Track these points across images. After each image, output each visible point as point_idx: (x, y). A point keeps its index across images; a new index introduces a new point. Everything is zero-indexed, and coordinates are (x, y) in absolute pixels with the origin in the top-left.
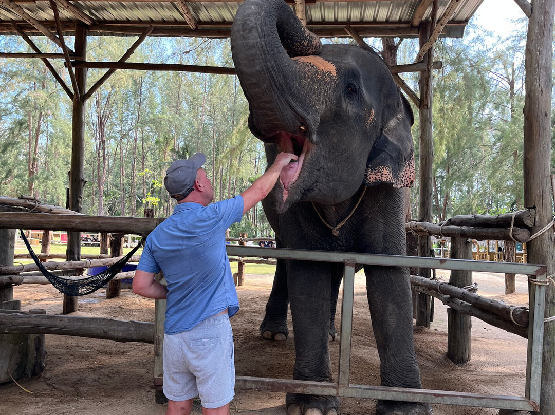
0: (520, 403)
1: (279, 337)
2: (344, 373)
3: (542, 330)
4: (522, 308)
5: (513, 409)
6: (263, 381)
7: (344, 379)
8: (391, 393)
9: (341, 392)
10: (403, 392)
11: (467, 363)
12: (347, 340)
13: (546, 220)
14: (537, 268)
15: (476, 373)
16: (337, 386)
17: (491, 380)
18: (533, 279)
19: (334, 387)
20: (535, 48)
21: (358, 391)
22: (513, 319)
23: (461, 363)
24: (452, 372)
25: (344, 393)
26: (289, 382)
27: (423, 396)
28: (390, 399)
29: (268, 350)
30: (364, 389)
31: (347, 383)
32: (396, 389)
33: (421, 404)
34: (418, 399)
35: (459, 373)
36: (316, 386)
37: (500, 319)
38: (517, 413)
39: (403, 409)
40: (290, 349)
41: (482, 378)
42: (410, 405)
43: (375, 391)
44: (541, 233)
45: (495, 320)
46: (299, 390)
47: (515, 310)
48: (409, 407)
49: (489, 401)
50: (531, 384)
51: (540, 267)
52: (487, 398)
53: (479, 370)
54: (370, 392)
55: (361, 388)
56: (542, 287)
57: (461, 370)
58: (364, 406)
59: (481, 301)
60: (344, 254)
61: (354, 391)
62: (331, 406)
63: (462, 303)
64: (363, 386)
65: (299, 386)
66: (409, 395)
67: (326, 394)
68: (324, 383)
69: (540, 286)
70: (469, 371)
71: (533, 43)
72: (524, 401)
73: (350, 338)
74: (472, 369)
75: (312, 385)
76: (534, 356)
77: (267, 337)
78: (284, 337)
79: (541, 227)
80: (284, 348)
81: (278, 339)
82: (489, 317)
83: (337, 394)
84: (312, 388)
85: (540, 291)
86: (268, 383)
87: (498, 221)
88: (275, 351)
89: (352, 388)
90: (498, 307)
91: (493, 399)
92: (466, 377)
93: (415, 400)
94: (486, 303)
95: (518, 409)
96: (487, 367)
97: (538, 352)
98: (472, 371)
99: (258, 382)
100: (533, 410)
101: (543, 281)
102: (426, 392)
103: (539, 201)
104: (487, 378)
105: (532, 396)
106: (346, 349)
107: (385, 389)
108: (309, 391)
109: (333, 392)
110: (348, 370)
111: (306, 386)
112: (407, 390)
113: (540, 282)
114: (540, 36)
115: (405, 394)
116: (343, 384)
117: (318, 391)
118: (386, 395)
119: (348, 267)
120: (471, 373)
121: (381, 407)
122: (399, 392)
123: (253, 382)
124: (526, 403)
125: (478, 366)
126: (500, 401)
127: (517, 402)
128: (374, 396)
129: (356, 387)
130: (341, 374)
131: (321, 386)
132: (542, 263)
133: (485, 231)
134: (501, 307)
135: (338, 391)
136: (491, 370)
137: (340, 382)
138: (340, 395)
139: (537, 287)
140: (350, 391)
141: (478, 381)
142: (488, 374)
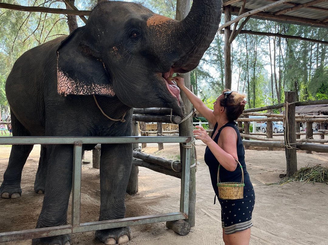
0: (179, 216)
1: (15, 196)
2: (77, 217)
3: (189, 173)
4: (177, 161)
5: (175, 220)
6: (16, 234)
7: (76, 221)
8: (107, 224)
9: (74, 230)
10: (114, 222)
11: (137, 193)
12: (78, 195)
13: (189, 111)
14: (187, 139)
15: (143, 199)
16: (71, 226)
17: (153, 202)
18: (184, 145)
19: (69, 228)
20: (182, 10)
21: (86, 228)
22: (173, 168)
23: (133, 194)
24: (130, 201)
25: (76, 230)
26: (37, 231)
27: (126, 223)
28: (107, 228)
29: (7, 206)
30: (90, 225)
31: (78, 223)
32: (110, 221)
33: (125, 227)
34: (123, 225)
35: (133, 200)
36: (57, 230)
37: (163, 168)
38: (177, 222)
39: (114, 233)
40: (25, 203)
41: (147, 201)
42: (119, 230)
43: (97, 225)
44: (187, 118)
45: (160, 169)
46: (44, 235)
47: (174, 163)
48: (119, 231)
49: (163, 218)
50: (184, 204)
51: (188, 138)
52: (162, 216)
53: (144, 197)
54: (94, 226)
55: (88, 225)
56: (189, 149)
57: (134, 198)
58: (86, 235)
59: (150, 158)
60: (74, 138)
61: (83, 228)
62: (66, 240)
63: (135, 159)
64: (89, 224)
65: (44, 232)
66: (118, 223)
67: (64, 233)
68: (62, 227)
69: (188, 148)
70: (139, 198)
71: (181, 7)
72: (181, 214)
73: (80, 194)
74: (140, 197)
75: (53, 230)
76: (185, 188)
77: (5, 197)
78: (19, 195)
79: (187, 115)
80: (20, 203)
81: (14, 198)
82: (156, 167)
83: (72, 232)
84: (54, 232)
85: (188, 152)
86: (20, 235)
87: (160, 112)
88: (13, 206)
89: (82, 226)
90: (162, 162)
91: (165, 216)
92: (139, 202)
93: (122, 226)
94: (154, 159)
95: (178, 220)
96: (148, 194)
97: (187, 186)
98: (140, 198)
99: (12, 235)
100: (185, 218)
101: (190, 145)
102: (128, 220)
103: (186, 100)
104: (150, 201)
105: (185, 211)
106: (77, 201)
107: (103, 222)
108: (52, 234)
109: (69, 231)
110: (79, 215)
111: (49, 231)
112: (117, 220)
113: (188, 146)
114: (184, 3)
115: (116, 223)
116: (76, 225)
117: (58, 233)
118: (104, 226)
119: (78, 146)
120: (141, 199)
121: (99, 234)
122: (112, 223)
123: (8, 236)
124: (182, 215)
125: (143, 195)
126: (169, 217)
127: (177, 215)
128: (97, 228)
129: (84, 225)
130: (74, 218)
131: (60, 229)
132: (188, 135)
133: (152, 117)
134: (164, 161)
135: (72, 230)
136: (150, 195)
137: (74, 224)
138: (74, 232)
139: (187, 149)
140: (80, 228)
141: (146, 204)
142: (150, 198)
